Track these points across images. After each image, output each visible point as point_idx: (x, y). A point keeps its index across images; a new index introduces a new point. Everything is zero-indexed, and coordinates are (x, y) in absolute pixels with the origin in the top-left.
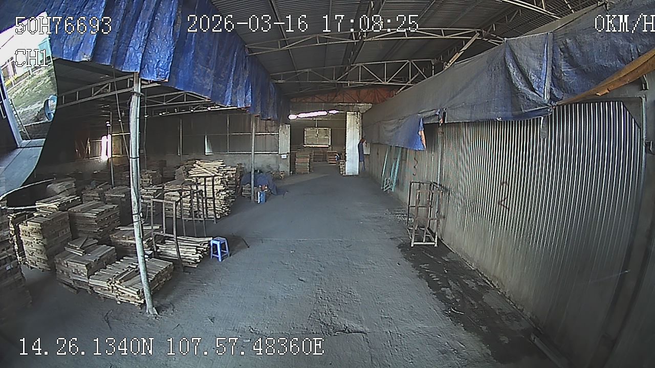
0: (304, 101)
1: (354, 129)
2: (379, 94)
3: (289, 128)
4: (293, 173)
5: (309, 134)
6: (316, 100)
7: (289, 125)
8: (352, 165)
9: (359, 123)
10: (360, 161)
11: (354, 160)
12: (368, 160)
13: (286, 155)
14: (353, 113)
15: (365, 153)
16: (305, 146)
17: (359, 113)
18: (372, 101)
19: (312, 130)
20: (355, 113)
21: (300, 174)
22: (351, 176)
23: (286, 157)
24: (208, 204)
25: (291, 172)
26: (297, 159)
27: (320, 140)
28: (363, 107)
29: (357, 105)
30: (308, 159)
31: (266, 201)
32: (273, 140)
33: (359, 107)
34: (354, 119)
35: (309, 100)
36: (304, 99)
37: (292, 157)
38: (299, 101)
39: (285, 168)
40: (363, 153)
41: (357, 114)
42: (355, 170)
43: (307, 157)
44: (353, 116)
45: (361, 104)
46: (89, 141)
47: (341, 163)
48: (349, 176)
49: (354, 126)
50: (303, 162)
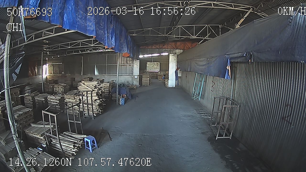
0: (147, 48)
1: (173, 63)
2: (186, 45)
3: (139, 62)
4: (140, 86)
5: (149, 66)
6: (154, 47)
7: (139, 61)
8: (172, 82)
9: (176, 60)
10: (176, 80)
11: (173, 80)
12: (180, 79)
13: (137, 76)
14: (173, 54)
15: (179, 76)
16: (147, 71)
17: (176, 55)
18: (183, 48)
19: (150, 63)
20: (174, 54)
21: (144, 86)
22: (171, 88)
23: (137, 77)
24: (89, 108)
25: (140, 85)
26: (143, 78)
27: (154, 68)
28: (178, 51)
29: (175, 50)
30: (149, 79)
31: (125, 104)
32: (130, 69)
33: (176, 51)
34: (173, 58)
35: (150, 47)
36: (147, 47)
37: (141, 77)
38: (144, 48)
39: (136, 83)
40: (178, 76)
41: (175, 55)
42: (173, 84)
43: (148, 77)
44: (173, 56)
45: (177, 50)
46: (37, 67)
47: (166, 81)
48: (170, 88)
49: (173, 62)
50: (146, 80)
